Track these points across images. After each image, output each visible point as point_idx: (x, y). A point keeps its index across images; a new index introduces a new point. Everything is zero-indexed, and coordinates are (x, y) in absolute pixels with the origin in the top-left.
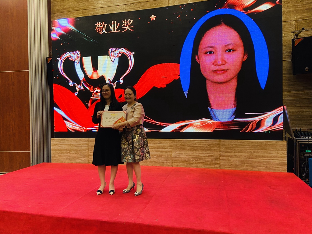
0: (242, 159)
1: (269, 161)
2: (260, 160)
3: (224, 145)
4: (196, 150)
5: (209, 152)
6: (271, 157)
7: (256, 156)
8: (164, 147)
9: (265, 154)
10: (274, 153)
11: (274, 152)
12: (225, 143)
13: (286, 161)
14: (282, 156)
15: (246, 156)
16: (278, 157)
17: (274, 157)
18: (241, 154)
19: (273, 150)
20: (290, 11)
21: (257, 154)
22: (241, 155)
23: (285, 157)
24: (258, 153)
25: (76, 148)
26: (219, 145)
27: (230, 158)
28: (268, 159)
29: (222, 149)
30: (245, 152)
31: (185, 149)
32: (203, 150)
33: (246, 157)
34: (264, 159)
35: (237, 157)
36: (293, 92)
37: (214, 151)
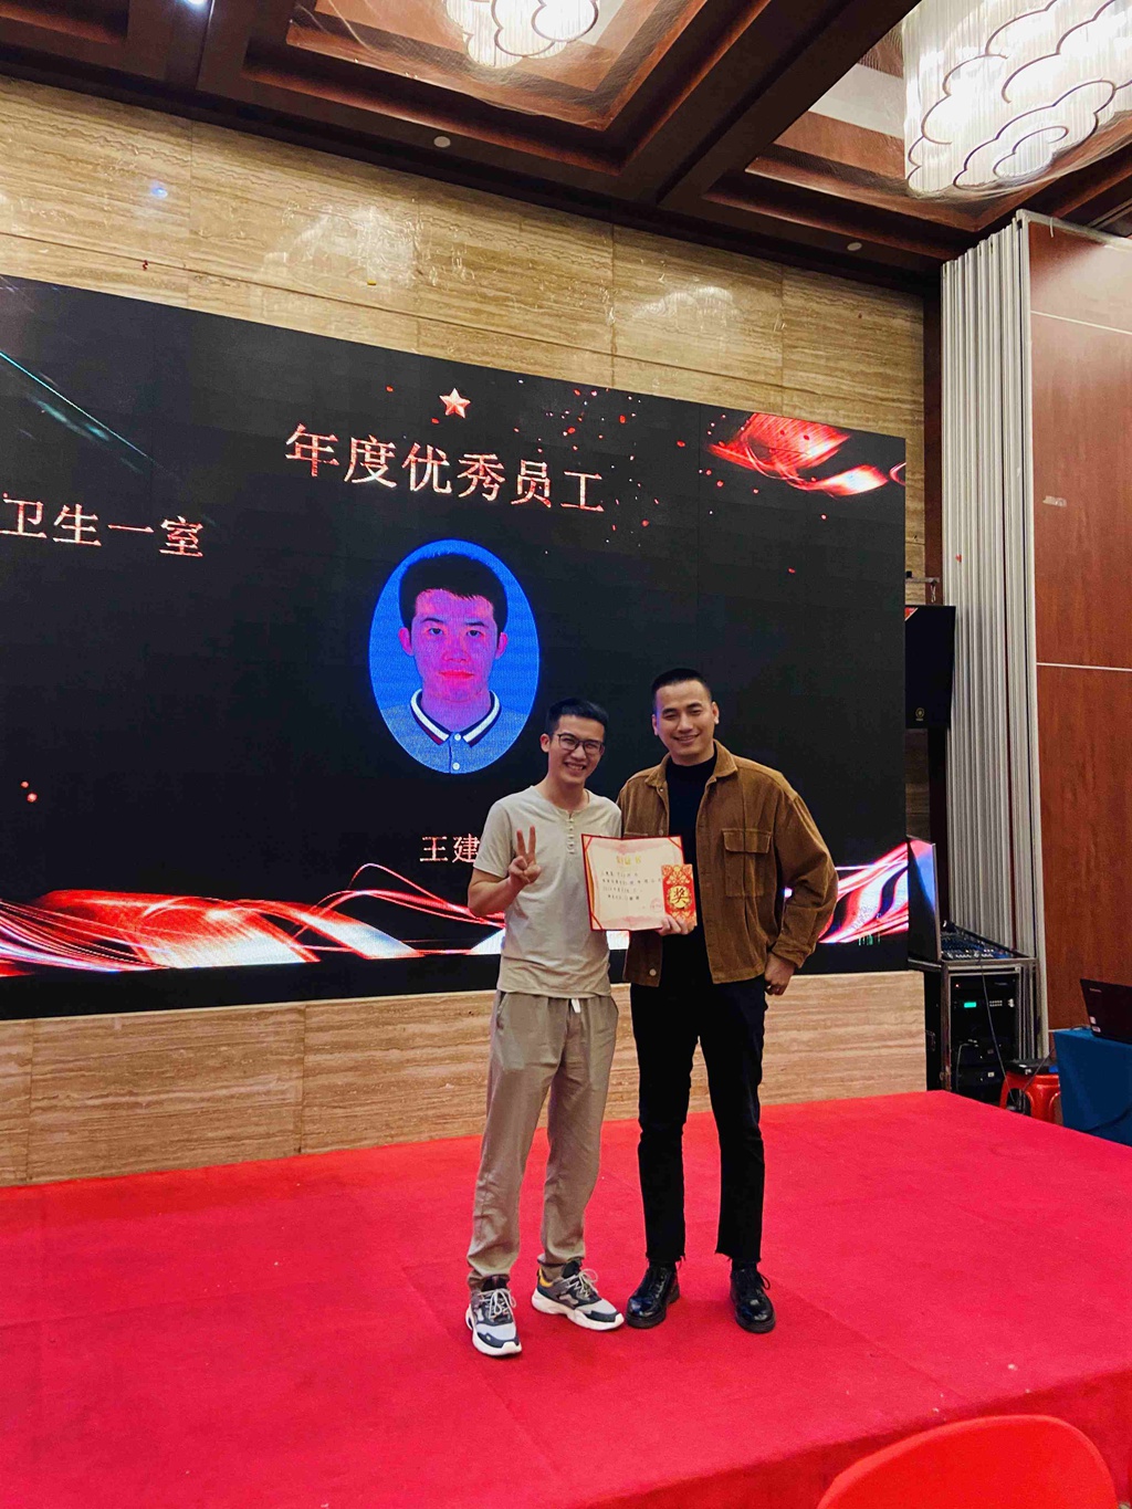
0: (795, 1057)
1: (876, 1052)
2: (849, 1054)
6: (881, 1038)
7: (842, 1040)
9: (867, 1027)
10: (889, 1022)
11: (890, 1017)
13: (924, 1050)
14: (914, 1028)
15: (806, 1043)
16: (901, 1036)
17: (891, 1037)
18: (794, 1034)
19: (888, 1011)
21: (841, 1031)
22: (794, 1040)
23: (919, 1033)
24: (847, 1025)
28: (876, 1044)
30: (806, 1027)
33: (811, 1046)
34: (862, 1049)
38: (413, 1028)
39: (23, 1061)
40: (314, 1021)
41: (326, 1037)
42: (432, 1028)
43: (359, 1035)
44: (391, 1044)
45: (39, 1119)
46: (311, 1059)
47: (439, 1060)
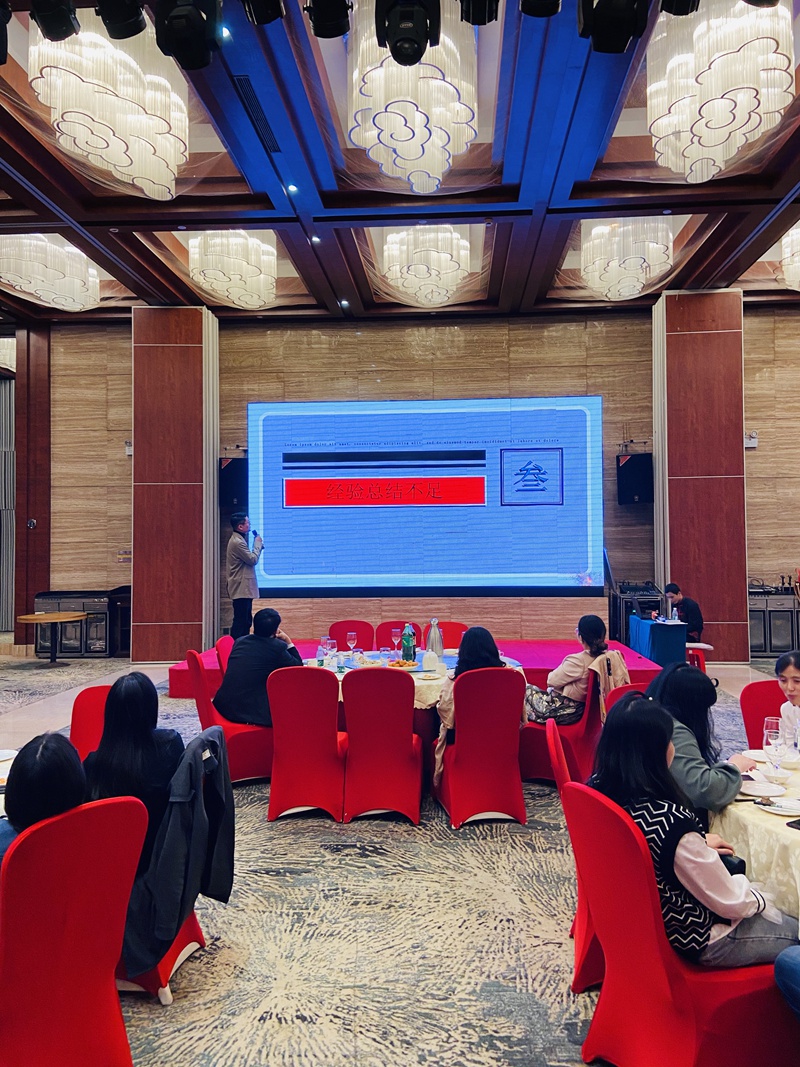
0: (551, 624)
3: (527, 605)
4: (487, 613)
5: (506, 616)
8: (439, 609)
12: (530, 602)
18: (550, 617)
20: (617, 408)
21: (570, 617)
22: (550, 619)
25: (290, 614)
26: (520, 606)
27: (534, 624)
29: (524, 611)
30: (556, 615)
31: (471, 612)
32: (498, 613)
33: (557, 621)
35: (545, 621)
36: (619, 529)
37: (513, 613)
38: (413, 607)
39: (311, 609)
40: (384, 603)
41: (387, 608)
42: (418, 607)
43: (397, 608)
44: (407, 611)
45: (315, 623)
46: (383, 614)
47: (422, 617)
